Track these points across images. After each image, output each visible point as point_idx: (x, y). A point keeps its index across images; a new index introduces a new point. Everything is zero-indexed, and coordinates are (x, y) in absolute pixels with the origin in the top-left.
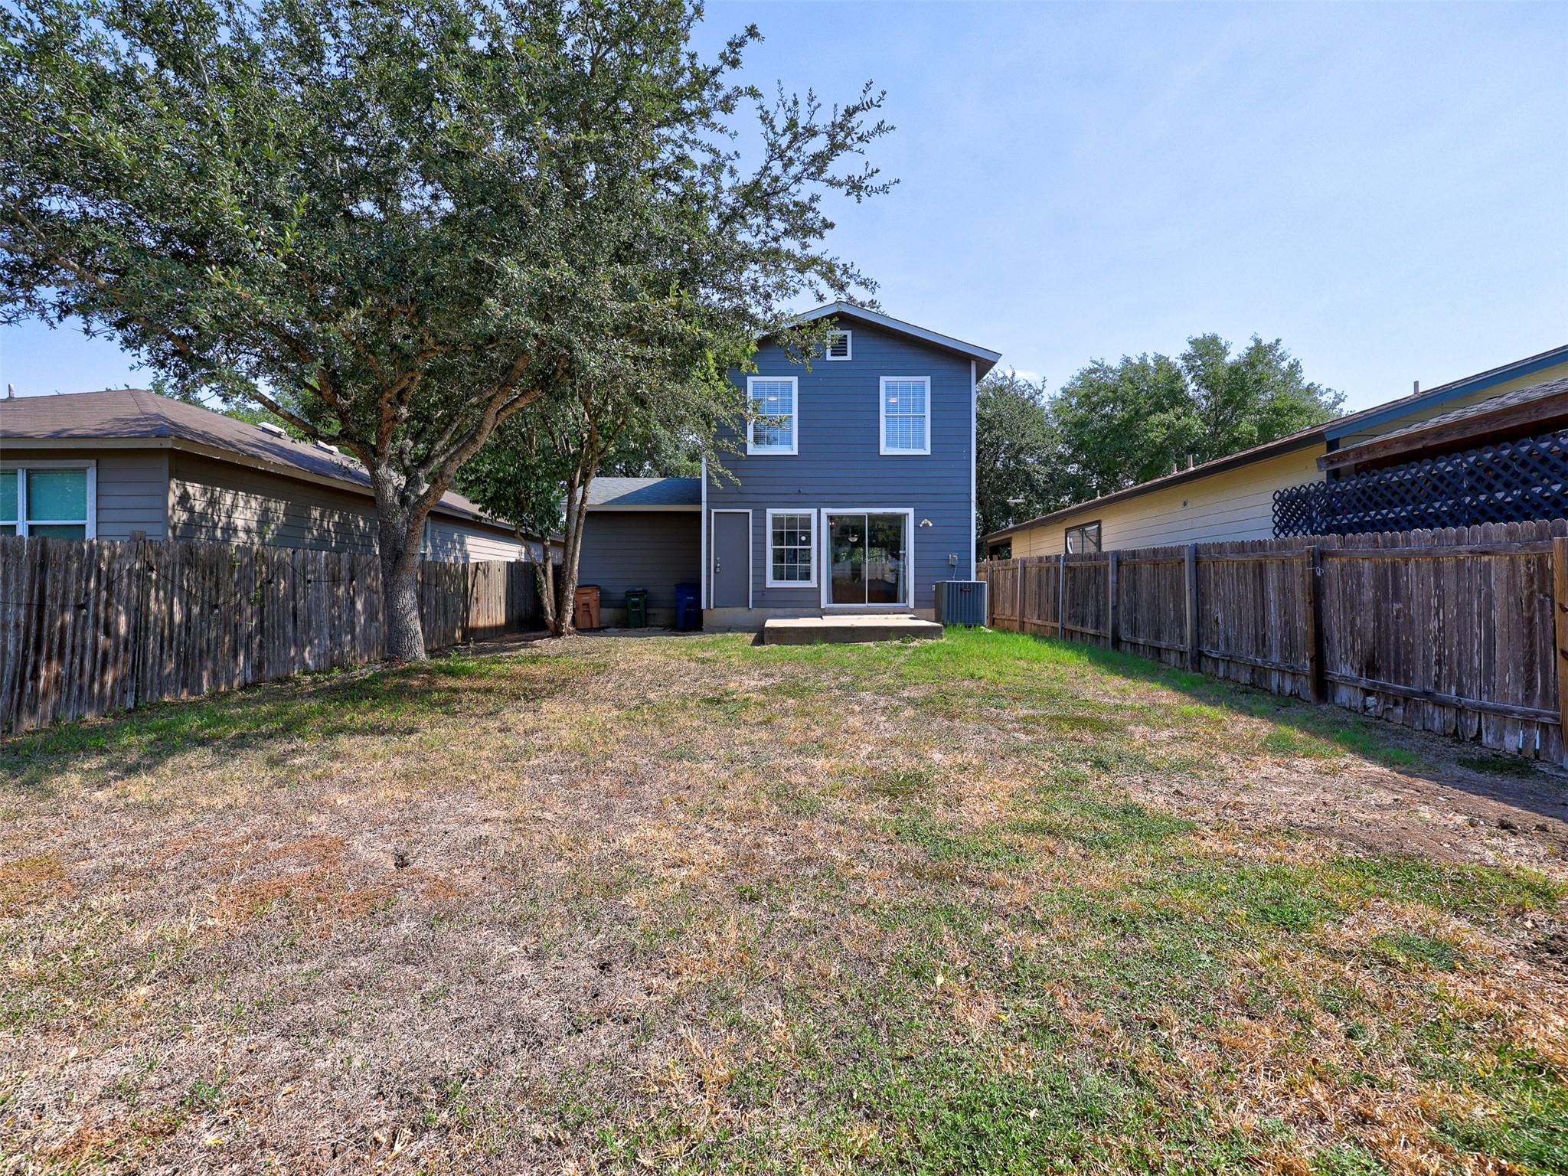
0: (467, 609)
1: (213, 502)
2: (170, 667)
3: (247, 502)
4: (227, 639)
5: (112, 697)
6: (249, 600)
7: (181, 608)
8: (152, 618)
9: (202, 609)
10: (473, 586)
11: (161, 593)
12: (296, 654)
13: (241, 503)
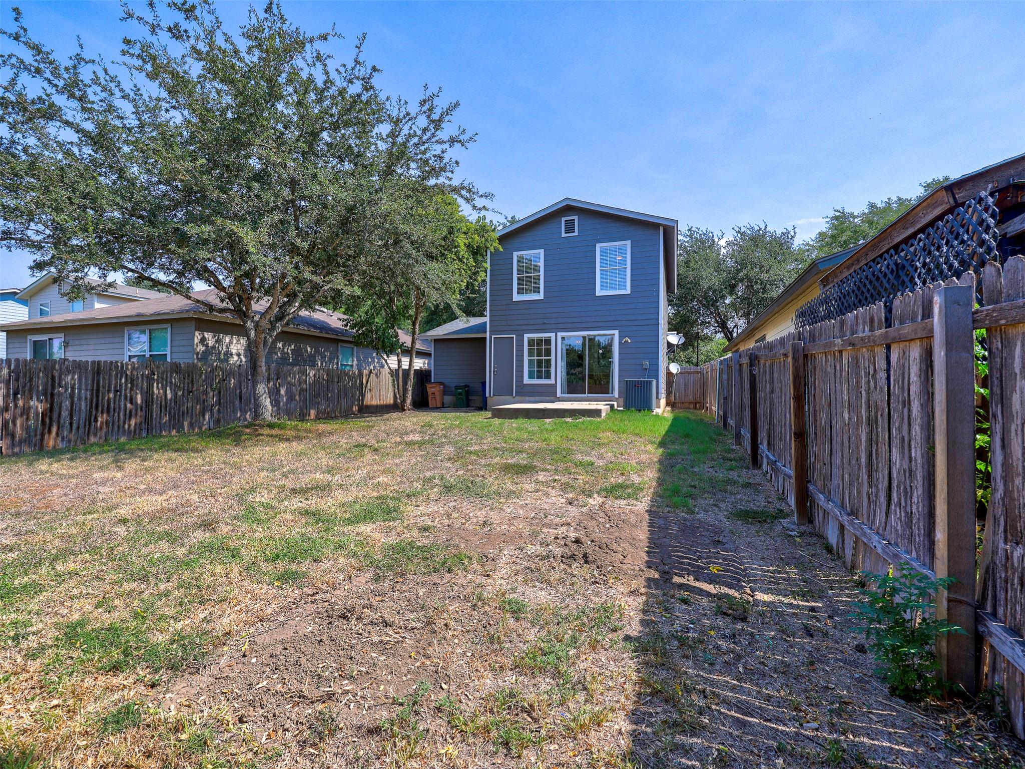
0: (363, 395)
1: (218, 341)
2: (165, 419)
3: (239, 340)
4: (198, 407)
5: (135, 431)
6: (211, 389)
7: (171, 392)
8: (155, 397)
9: (183, 393)
10: (367, 383)
11: (160, 385)
12: (241, 415)
13: (235, 341)
